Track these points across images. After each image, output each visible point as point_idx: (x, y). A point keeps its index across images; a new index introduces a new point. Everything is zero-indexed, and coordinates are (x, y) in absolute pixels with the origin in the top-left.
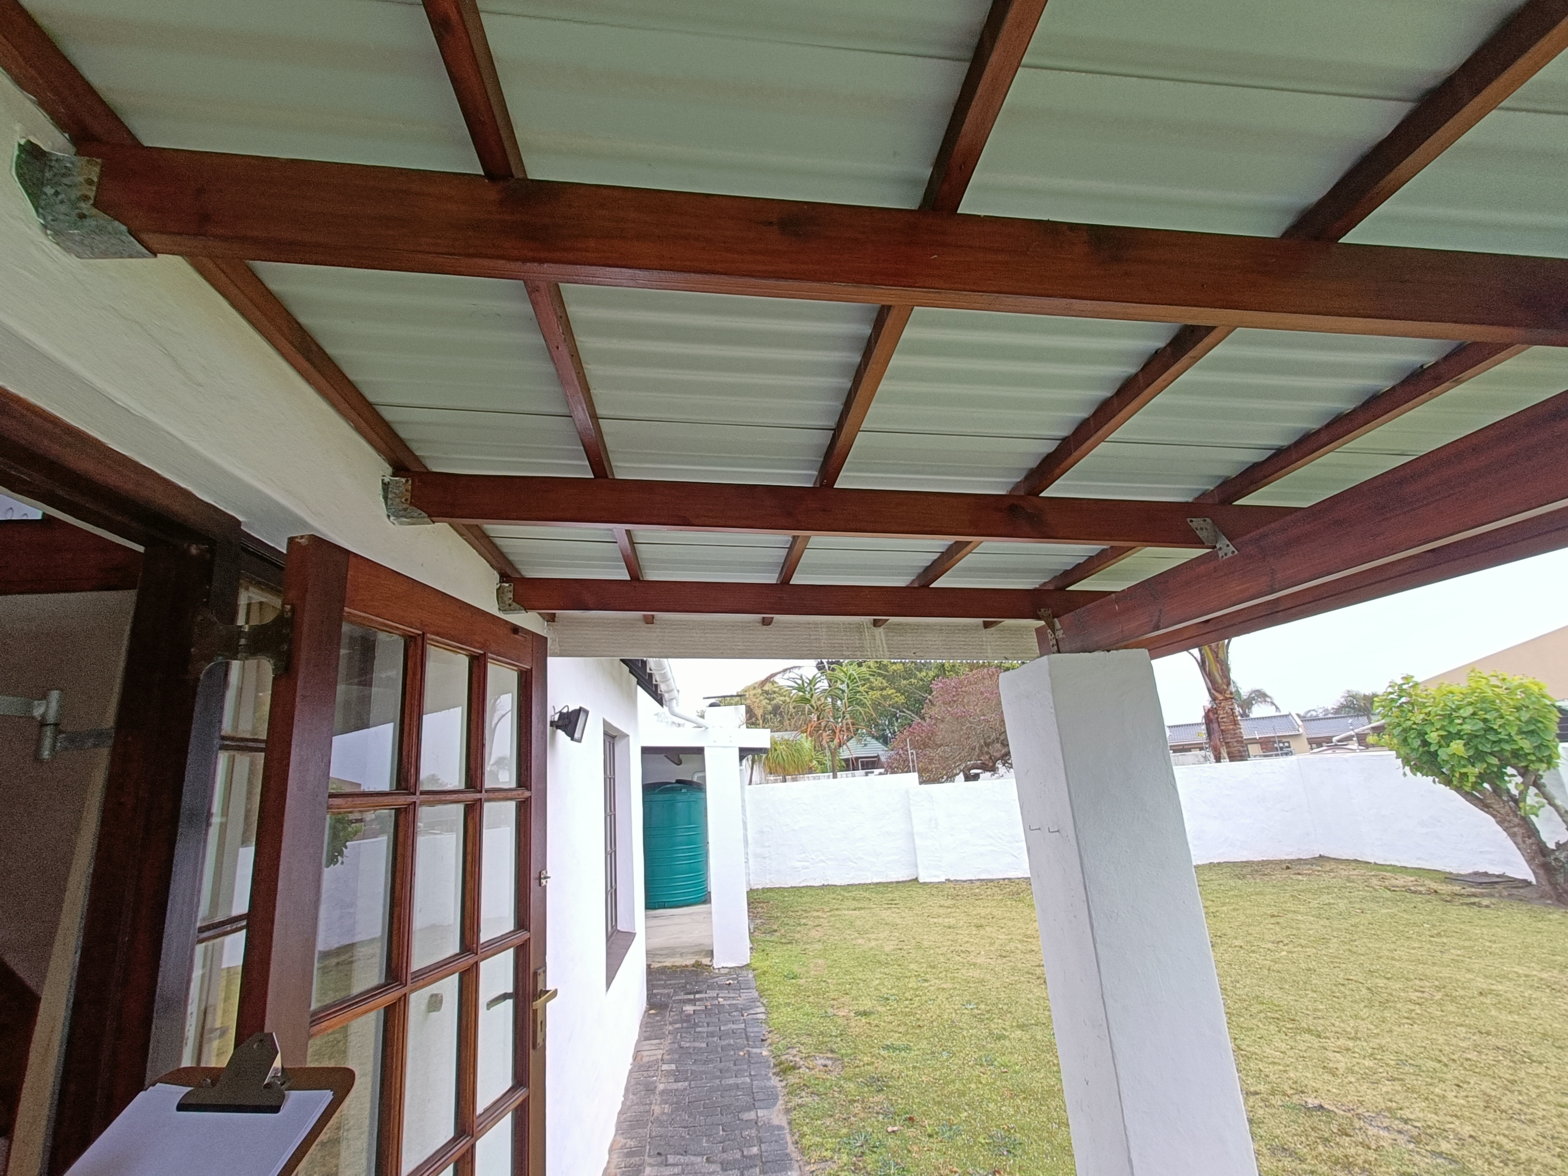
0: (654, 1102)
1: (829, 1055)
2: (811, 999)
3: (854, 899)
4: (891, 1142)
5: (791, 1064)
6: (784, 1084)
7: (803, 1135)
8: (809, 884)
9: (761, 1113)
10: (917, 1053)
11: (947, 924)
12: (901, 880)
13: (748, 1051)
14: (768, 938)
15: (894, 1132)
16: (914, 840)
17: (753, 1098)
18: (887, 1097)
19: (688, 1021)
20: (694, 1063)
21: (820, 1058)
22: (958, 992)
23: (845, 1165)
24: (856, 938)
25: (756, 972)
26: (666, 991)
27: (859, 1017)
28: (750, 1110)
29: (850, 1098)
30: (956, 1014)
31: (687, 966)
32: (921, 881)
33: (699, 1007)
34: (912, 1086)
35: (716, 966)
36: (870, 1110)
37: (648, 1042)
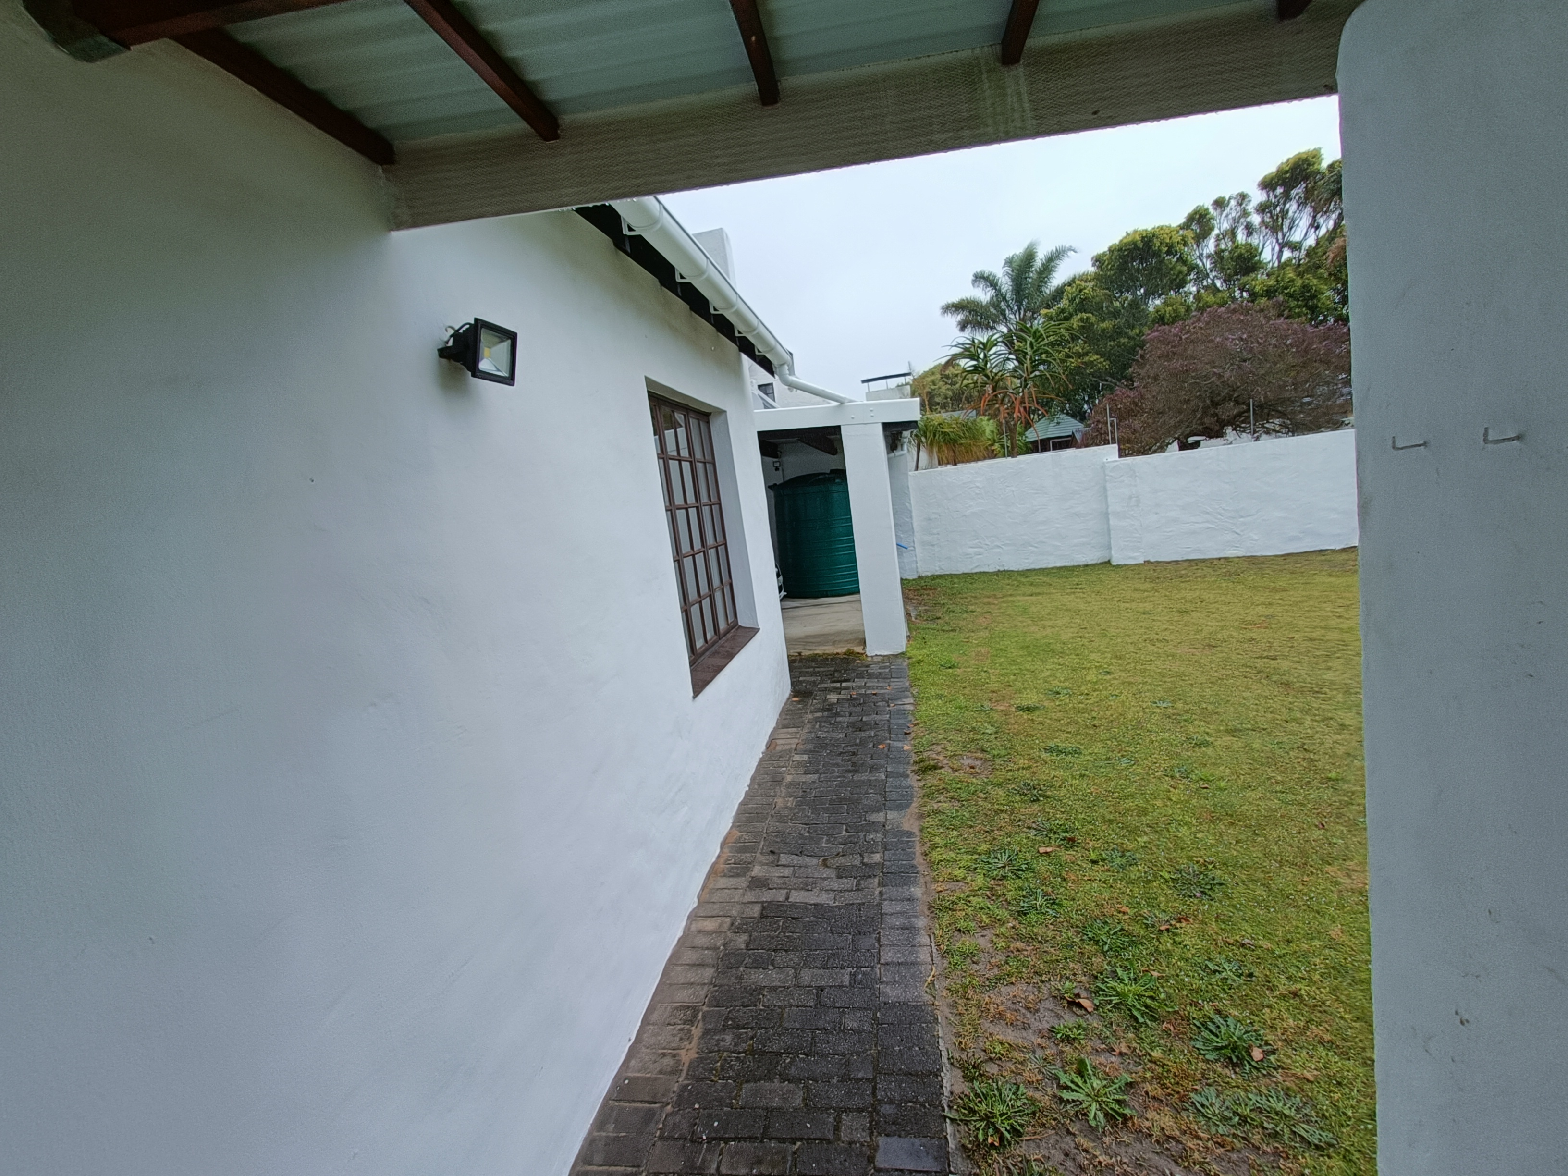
0: (778, 794)
1: (979, 755)
2: (966, 691)
3: (1032, 584)
4: (1042, 866)
5: (932, 763)
6: (921, 784)
7: (934, 847)
8: (982, 570)
9: (891, 815)
10: (1088, 758)
11: (1141, 610)
12: (1090, 563)
13: (889, 745)
14: (929, 626)
15: (1046, 853)
16: (1108, 520)
17: (885, 797)
18: (1044, 810)
19: (828, 710)
20: (829, 754)
21: (967, 758)
22: (1149, 687)
23: (980, 889)
24: (1028, 625)
25: (910, 661)
26: (812, 679)
27: (1021, 713)
28: (878, 811)
29: (996, 807)
30: (1145, 713)
31: (838, 654)
32: (1114, 563)
33: (844, 695)
34: (1076, 798)
35: (869, 654)
36: (1020, 823)
37: (785, 730)
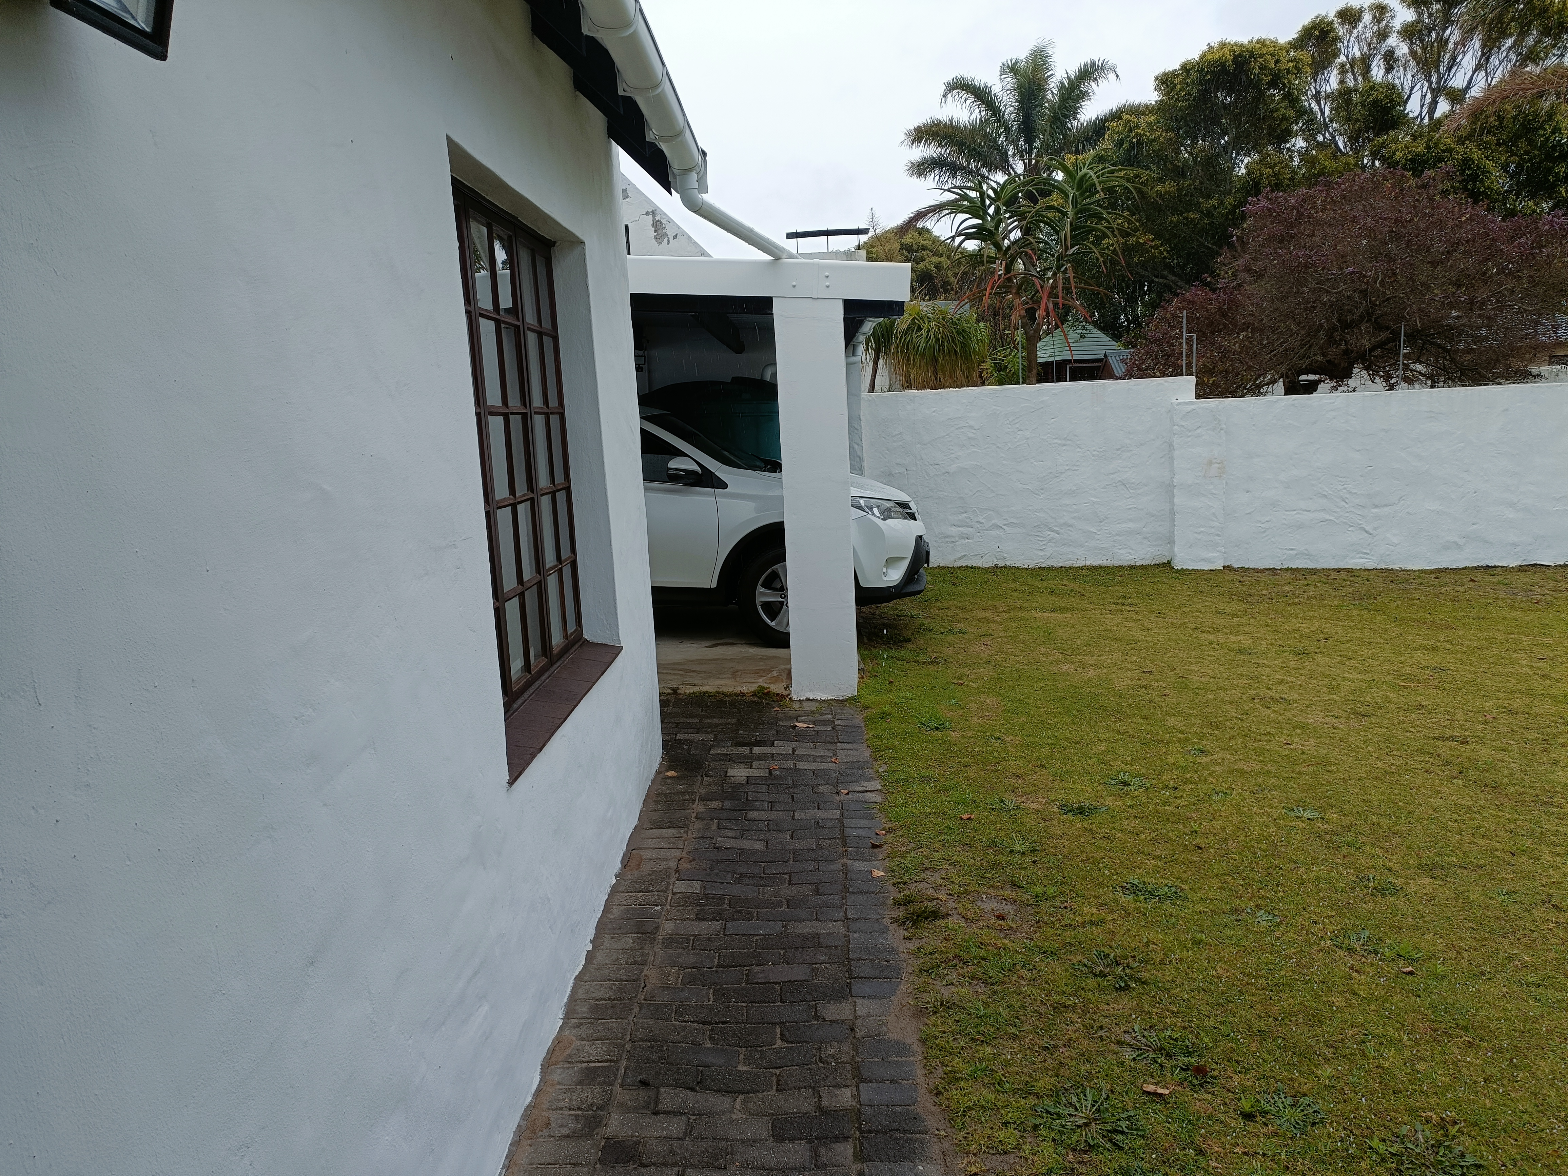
0: (650, 959)
1: (1008, 893)
2: (971, 773)
3: (1052, 592)
4: (1156, 1122)
5: (927, 905)
6: (912, 946)
7: (952, 1078)
9: (863, 1007)
10: (1199, 907)
11: (1235, 646)
12: (1140, 563)
13: (845, 865)
15: (1159, 1096)
16: (1173, 497)
17: (849, 971)
18: (1140, 1007)
19: (734, 797)
20: (738, 881)
21: (990, 899)
25: (867, 712)
27: (1070, 817)
28: (840, 997)
29: (1056, 998)
31: (742, 694)
32: (1177, 566)
33: (758, 771)
34: (1194, 985)
35: (795, 698)
36: (1101, 1033)
37: (656, 832)
